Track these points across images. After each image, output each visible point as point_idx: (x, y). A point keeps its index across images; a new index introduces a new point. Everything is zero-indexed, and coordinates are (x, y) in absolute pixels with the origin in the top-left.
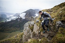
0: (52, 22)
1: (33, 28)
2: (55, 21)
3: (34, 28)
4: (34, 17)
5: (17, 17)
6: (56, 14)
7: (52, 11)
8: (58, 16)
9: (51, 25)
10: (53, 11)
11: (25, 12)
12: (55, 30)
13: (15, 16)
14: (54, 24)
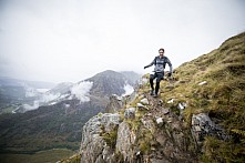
0: (180, 118)
1: (115, 137)
2: (188, 112)
3: (119, 136)
4: (119, 98)
5: (63, 96)
6: (189, 89)
7: (176, 80)
8: (195, 96)
9: (175, 126)
10: (180, 80)
11: (90, 80)
12: (191, 147)
13: (54, 91)
14: (185, 124)
